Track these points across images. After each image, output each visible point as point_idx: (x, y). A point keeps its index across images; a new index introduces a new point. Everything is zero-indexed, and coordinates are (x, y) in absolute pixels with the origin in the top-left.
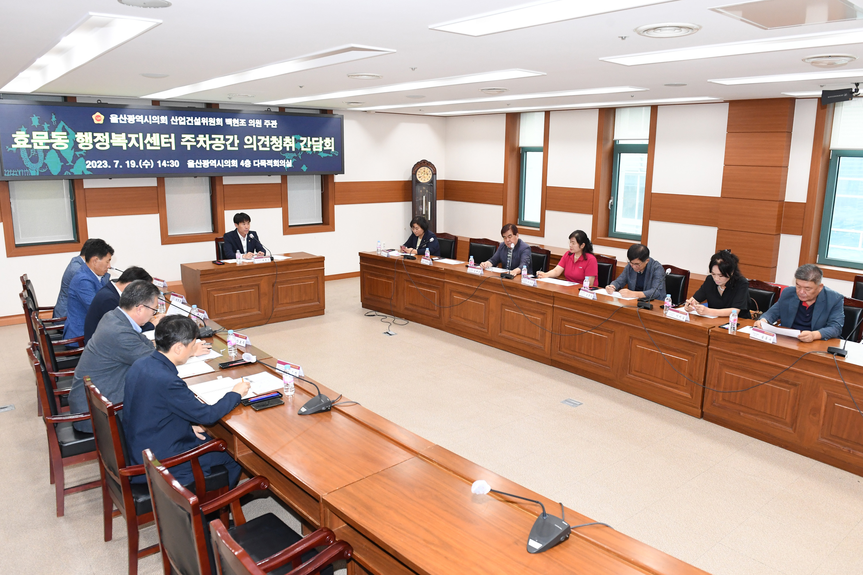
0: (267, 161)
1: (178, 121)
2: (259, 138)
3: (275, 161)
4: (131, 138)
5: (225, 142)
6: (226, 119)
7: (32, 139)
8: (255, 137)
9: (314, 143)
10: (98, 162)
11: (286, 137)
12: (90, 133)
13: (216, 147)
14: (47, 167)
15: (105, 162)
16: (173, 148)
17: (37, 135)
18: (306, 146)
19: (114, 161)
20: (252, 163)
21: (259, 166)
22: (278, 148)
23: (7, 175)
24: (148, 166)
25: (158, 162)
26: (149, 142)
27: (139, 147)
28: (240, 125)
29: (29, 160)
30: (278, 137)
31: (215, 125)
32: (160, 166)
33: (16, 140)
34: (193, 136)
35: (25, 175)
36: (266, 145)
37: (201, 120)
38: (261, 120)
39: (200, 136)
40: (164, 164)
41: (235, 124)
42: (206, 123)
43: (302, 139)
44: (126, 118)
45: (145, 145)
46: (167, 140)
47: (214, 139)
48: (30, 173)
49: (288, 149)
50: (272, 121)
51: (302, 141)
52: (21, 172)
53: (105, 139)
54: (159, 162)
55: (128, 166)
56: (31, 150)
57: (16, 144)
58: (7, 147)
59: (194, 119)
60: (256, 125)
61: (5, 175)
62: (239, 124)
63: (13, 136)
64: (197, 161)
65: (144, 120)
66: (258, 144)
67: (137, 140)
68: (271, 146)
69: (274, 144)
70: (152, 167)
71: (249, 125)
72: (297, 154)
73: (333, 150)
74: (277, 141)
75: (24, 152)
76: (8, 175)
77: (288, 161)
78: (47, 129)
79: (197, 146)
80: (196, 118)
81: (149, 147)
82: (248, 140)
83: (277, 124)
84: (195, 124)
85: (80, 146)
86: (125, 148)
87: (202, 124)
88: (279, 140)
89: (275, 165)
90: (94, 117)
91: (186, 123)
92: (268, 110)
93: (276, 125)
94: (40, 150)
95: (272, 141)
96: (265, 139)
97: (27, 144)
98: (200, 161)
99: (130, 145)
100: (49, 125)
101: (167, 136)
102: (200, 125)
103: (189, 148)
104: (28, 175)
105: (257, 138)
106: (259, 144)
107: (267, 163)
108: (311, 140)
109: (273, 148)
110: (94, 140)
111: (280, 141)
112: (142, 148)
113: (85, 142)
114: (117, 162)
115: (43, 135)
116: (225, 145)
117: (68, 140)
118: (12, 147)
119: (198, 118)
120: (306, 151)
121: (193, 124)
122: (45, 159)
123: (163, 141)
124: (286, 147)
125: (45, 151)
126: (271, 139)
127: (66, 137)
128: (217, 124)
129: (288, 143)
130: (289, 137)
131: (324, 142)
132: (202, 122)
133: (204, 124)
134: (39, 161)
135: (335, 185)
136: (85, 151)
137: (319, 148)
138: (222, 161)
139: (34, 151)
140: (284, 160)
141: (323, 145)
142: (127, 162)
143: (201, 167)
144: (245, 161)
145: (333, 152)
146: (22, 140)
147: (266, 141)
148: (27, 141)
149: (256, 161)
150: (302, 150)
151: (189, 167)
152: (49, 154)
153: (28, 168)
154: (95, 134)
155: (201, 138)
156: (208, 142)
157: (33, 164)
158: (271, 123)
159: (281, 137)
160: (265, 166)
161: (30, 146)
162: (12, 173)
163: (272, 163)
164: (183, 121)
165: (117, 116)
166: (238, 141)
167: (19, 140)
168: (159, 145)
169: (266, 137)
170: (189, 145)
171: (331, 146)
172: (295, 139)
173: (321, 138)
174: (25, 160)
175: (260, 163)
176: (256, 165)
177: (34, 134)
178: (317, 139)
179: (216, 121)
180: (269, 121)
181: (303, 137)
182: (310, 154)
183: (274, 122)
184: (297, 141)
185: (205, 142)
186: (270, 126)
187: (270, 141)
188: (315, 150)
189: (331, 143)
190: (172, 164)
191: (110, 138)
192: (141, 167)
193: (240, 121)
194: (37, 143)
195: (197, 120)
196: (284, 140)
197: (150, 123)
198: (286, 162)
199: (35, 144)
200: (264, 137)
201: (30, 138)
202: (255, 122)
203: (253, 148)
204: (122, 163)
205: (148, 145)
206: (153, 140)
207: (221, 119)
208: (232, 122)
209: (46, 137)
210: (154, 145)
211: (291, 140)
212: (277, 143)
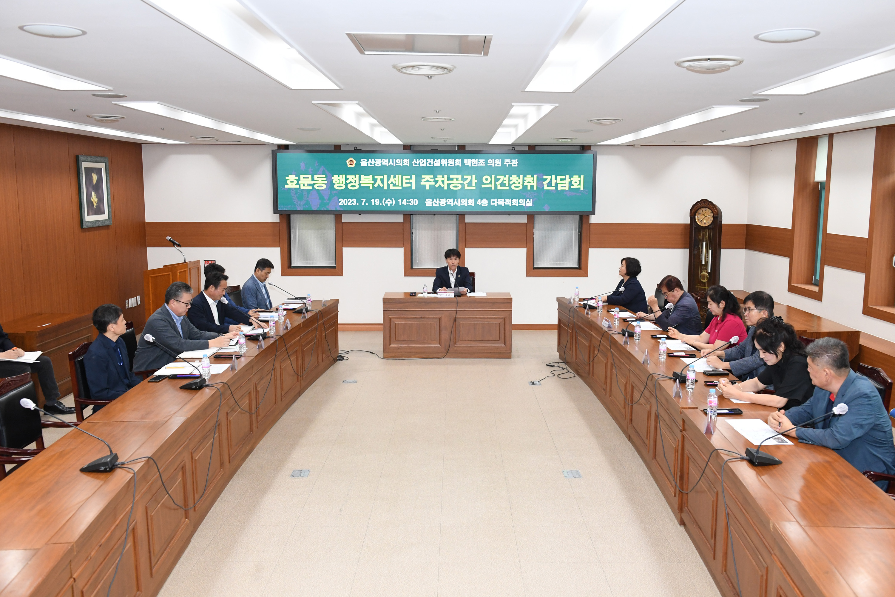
0: (506, 200)
1: (419, 163)
2: (498, 177)
3: (514, 200)
4: (377, 179)
5: (463, 182)
6: (465, 160)
7: (300, 180)
8: (493, 176)
9: (559, 181)
10: (349, 200)
11: (527, 176)
12: (344, 176)
13: (454, 187)
14: (309, 204)
15: (355, 200)
16: (414, 188)
17: (304, 178)
18: (550, 184)
19: (362, 200)
20: (489, 202)
21: (496, 205)
22: (518, 187)
23: (279, 210)
25: (399, 201)
26: (392, 183)
27: (383, 187)
28: (479, 165)
29: (297, 198)
30: (519, 176)
31: (453, 166)
32: (400, 204)
33: (288, 182)
34: (432, 176)
36: (505, 184)
37: (441, 162)
38: (500, 160)
39: (438, 176)
40: (405, 202)
41: (474, 164)
42: (445, 164)
43: (545, 177)
44: (374, 162)
45: (388, 185)
46: (408, 181)
47: (452, 179)
48: (297, 209)
50: (512, 160)
51: (545, 180)
53: (356, 180)
54: (400, 200)
55: (373, 204)
57: (288, 185)
58: (282, 187)
59: (434, 161)
60: (495, 164)
62: (478, 164)
63: (287, 178)
64: (435, 199)
65: (389, 163)
66: (496, 183)
67: (382, 181)
68: (510, 185)
69: (514, 183)
70: (393, 205)
71: (488, 165)
72: (539, 193)
73: (582, 189)
74: (517, 180)
75: (294, 191)
76: (281, 209)
77: (528, 200)
78: (311, 173)
79: (435, 186)
80: (436, 160)
81: (392, 187)
82: (487, 179)
83: (518, 163)
84: (435, 166)
85: (335, 187)
86: (371, 188)
87: (441, 165)
89: (514, 204)
90: (348, 161)
91: (426, 164)
92: (512, 149)
93: (517, 164)
94: (305, 190)
95: (512, 180)
96: (505, 179)
97: (296, 185)
98: (438, 199)
99: (376, 185)
100: (313, 170)
101: (409, 177)
102: (439, 166)
103: (428, 188)
105: (495, 177)
106: (498, 183)
107: (506, 202)
108: (556, 179)
109: (513, 187)
110: (346, 181)
111: (521, 180)
112: (386, 188)
113: (339, 183)
114: (364, 200)
115: (308, 178)
116: (463, 185)
117: (326, 181)
118: (285, 188)
119: (437, 160)
120: (549, 190)
121: (432, 166)
122: (308, 197)
123: (405, 181)
124: (527, 186)
125: (309, 191)
126: (511, 178)
127: (325, 179)
128: (455, 165)
129: (529, 182)
130: (530, 176)
131: (571, 181)
132: (441, 163)
133: (443, 165)
134: (303, 199)
135: (591, 227)
136: (339, 191)
137: (565, 187)
138: (459, 200)
139: (300, 190)
140: (524, 199)
141: (570, 184)
142: (373, 200)
143: (438, 205)
144: (482, 200)
145: (582, 191)
146: (292, 182)
147: (505, 180)
148: (296, 182)
149: (494, 200)
150: (545, 189)
151: (427, 205)
152: (311, 193)
153: (295, 204)
154: (348, 176)
155: (439, 178)
156: (446, 182)
157: (299, 200)
158: (511, 162)
159: (521, 176)
160: (503, 205)
161: (298, 187)
162: (284, 208)
163: (511, 202)
164: (423, 163)
165: (366, 160)
166: (476, 181)
167: (290, 182)
168: (401, 185)
170: (428, 184)
171: (580, 184)
172: (538, 178)
173: (568, 176)
174: (294, 198)
175: (497, 202)
176: (494, 204)
177: (302, 176)
178: (563, 177)
179: (455, 162)
180: (510, 160)
181: (547, 175)
182: (554, 193)
183: (515, 162)
184: (540, 180)
185: (443, 182)
186: (510, 165)
187: (510, 180)
188: (559, 188)
189: (580, 181)
190: (411, 202)
191: (360, 179)
192: (384, 205)
193: (479, 161)
195: (437, 162)
196: (525, 179)
197: (394, 166)
198: (526, 201)
199: (302, 185)
200: (503, 176)
201: (298, 180)
202: (495, 161)
203: (491, 187)
204: (368, 201)
205: (391, 185)
206: (395, 181)
207: (460, 160)
208: (471, 162)
209: (310, 179)
210: (396, 185)
211: (532, 178)
212: (517, 182)
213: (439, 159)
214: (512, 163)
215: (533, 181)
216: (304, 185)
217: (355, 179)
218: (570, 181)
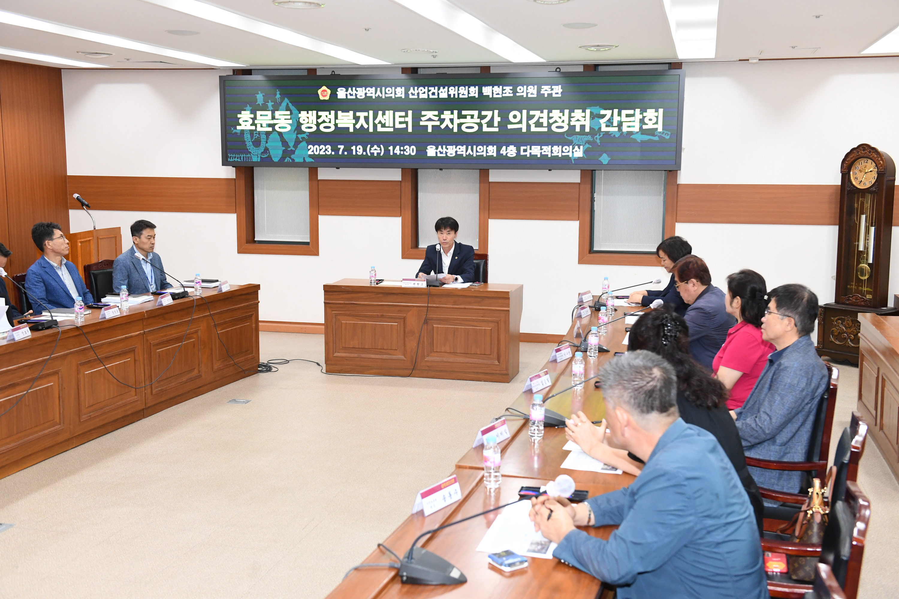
0: (543, 147)
1: (418, 94)
2: (532, 113)
3: (555, 148)
4: (359, 117)
5: (480, 120)
6: (483, 87)
7: (256, 119)
8: (525, 112)
9: (624, 118)
10: (322, 146)
12: (315, 112)
13: (467, 128)
14: (268, 152)
15: (329, 147)
16: (410, 130)
17: (261, 115)
18: (610, 123)
19: (339, 146)
20: (518, 151)
21: (528, 156)
22: (562, 127)
23: (230, 160)
24: (378, 153)
25: (389, 148)
26: (380, 122)
27: (368, 128)
28: (504, 95)
29: (252, 144)
30: (562, 111)
31: (467, 97)
32: (391, 154)
33: (241, 121)
34: (436, 113)
35: (247, 161)
36: (542, 123)
37: (448, 91)
38: (536, 87)
39: (445, 112)
40: (397, 151)
41: (496, 94)
42: (454, 95)
43: (603, 112)
44: (355, 92)
45: (375, 126)
46: (402, 120)
47: (465, 117)
48: (252, 160)
49: (578, 129)
50: (553, 87)
51: (603, 116)
52: (243, 157)
53: (330, 119)
54: (391, 148)
55: (354, 153)
56: (255, 132)
57: (240, 125)
58: (232, 129)
59: (439, 89)
60: (527, 93)
61: (229, 160)
62: (503, 93)
63: (239, 116)
64: (440, 147)
65: (376, 94)
66: (529, 122)
67: (367, 119)
68: (549, 125)
69: (556, 122)
70: (382, 155)
71: (518, 94)
72: (593, 137)
73: (660, 129)
74: (560, 117)
75: (248, 134)
76: (232, 160)
77: (576, 147)
78: (271, 108)
79: (441, 126)
80: (442, 88)
81: (380, 129)
82: (515, 117)
83: (561, 90)
84: (440, 97)
85: (303, 128)
86: (351, 130)
87: (449, 95)
88: (563, 115)
89: (555, 154)
90: (319, 92)
91: (428, 95)
92: (556, 71)
93: (560, 93)
94: (263, 133)
95: (552, 117)
96: (541, 115)
97: (251, 125)
98: (444, 147)
99: (358, 126)
100: (273, 103)
101: (403, 114)
102: (447, 97)
103: (430, 130)
104: (249, 161)
105: (528, 113)
106: (531, 122)
107: (543, 151)
108: (620, 114)
109: (554, 128)
110: (318, 120)
111: (566, 118)
112: (371, 130)
114: (342, 147)
115: (267, 115)
117: (291, 120)
118: (236, 129)
119: (444, 88)
120: (609, 132)
121: (437, 97)
122: (267, 142)
123: (398, 120)
124: (575, 126)
125: (268, 134)
126: (551, 115)
127: (289, 117)
128: (470, 95)
129: (578, 120)
130: (581, 110)
131: (644, 117)
132: (449, 93)
133: (452, 96)
134: (261, 145)
135: (680, 190)
136: (308, 134)
137: (634, 126)
138: (475, 147)
139: (256, 133)
140: (571, 147)
141: (642, 121)
142: (353, 148)
143: (445, 155)
144: (508, 148)
145: (660, 132)
146: (246, 121)
147: (542, 118)
148: (251, 121)
149: (525, 148)
150: (602, 130)
151: (429, 155)
152: (271, 136)
153: (250, 153)
154: (320, 113)
155: (447, 115)
156: (457, 121)
157: (255, 148)
158: (552, 89)
159: (567, 112)
160: (539, 156)
161: (253, 128)
162: (235, 157)
163: (550, 151)
164: (424, 93)
165: (344, 90)
166: (499, 119)
167: (243, 121)
168: (392, 126)
169: (542, 112)
170: (430, 124)
171: (656, 123)
172: (591, 113)
173: (638, 111)
174: (248, 143)
175: (531, 151)
176: (525, 153)
177: (259, 113)
178: (631, 112)
179: (469, 91)
180: (550, 87)
181: (605, 109)
182: (617, 136)
183: (557, 88)
184: (594, 116)
185: (452, 120)
186: (550, 95)
187: (549, 118)
188: (625, 129)
189: (657, 117)
190: (407, 150)
191: (336, 118)
192: (369, 155)
193: (503, 90)
194: (261, 124)
195: (443, 91)
196: (572, 116)
197: (383, 97)
198: (573, 148)
199: (259, 126)
200: (539, 112)
201: (254, 119)
202: (527, 89)
203: (521, 128)
204: (348, 149)
205: (379, 126)
206: (385, 120)
207: (477, 87)
208: (493, 90)
209: (270, 117)
210: (386, 126)
211: (583, 114)
212: (560, 121)
213: (446, 88)
214: (552, 92)
215: (584, 119)
216: (261, 126)
217: (329, 116)
218: (641, 118)
